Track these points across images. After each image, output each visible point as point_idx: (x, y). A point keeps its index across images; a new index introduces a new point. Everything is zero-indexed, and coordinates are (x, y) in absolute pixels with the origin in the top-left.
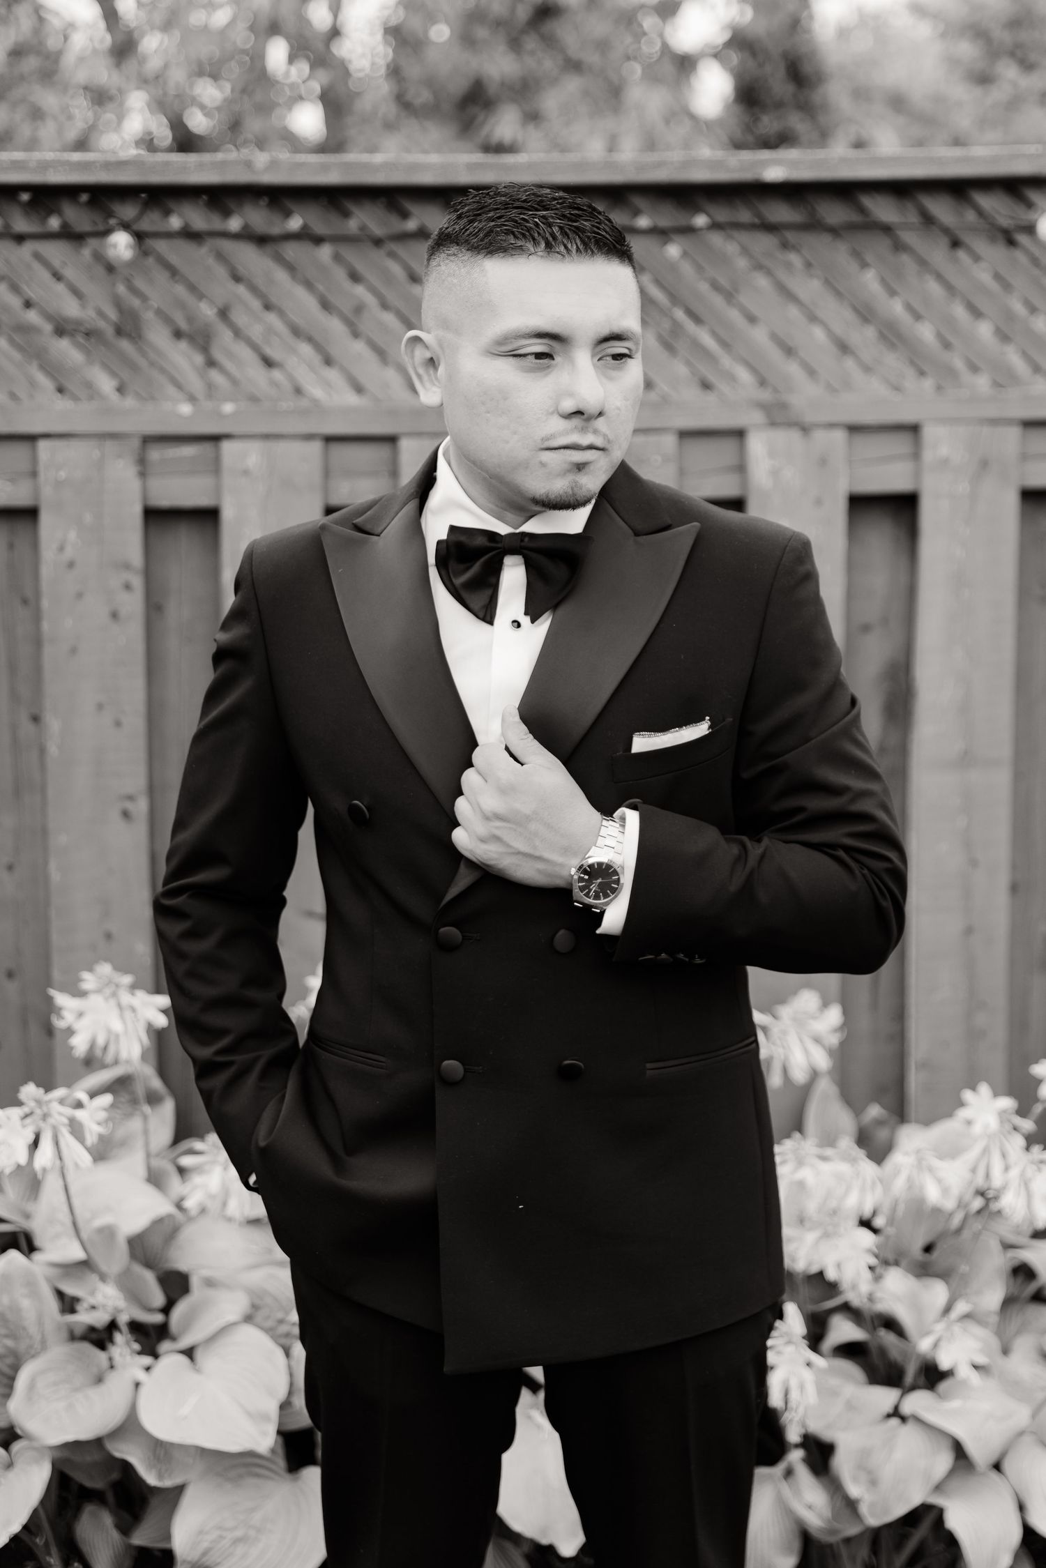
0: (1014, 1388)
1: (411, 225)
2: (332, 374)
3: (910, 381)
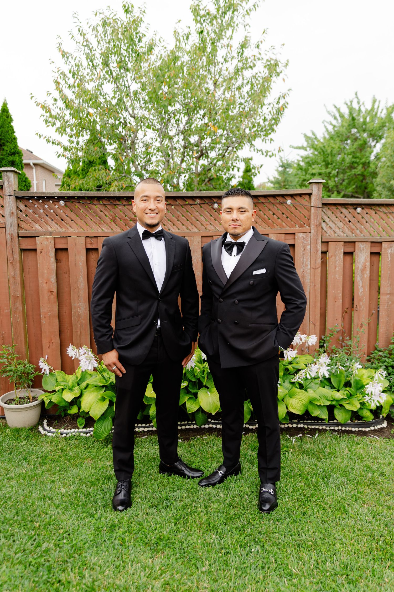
0: (285, 388)
1: (187, 203)
2: (174, 227)
3: (267, 228)
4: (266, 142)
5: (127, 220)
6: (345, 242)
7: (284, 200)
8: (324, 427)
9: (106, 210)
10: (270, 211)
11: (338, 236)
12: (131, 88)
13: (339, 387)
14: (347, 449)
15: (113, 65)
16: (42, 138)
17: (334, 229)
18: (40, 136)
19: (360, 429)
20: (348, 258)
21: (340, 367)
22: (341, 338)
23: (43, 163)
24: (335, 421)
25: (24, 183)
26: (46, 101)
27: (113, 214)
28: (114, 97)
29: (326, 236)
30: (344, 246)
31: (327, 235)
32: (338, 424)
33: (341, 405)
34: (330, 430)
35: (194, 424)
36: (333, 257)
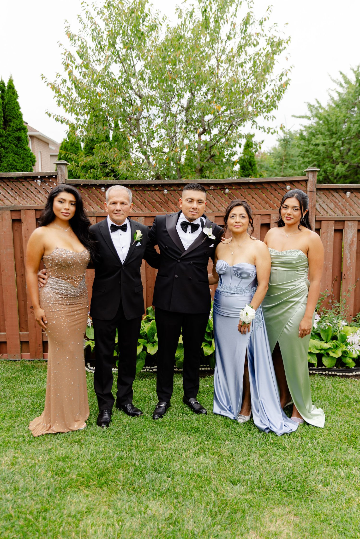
4: (268, 120)
5: (154, 203)
6: (335, 221)
7: (284, 186)
8: (314, 372)
9: (137, 195)
10: (272, 195)
11: (330, 216)
12: (136, 67)
13: (327, 340)
14: (331, 386)
15: (119, 45)
16: (52, 116)
17: (326, 210)
18: (50, 115)
19: (344, 374)
20: (338, 235)
21: (329, 324)
22: (330, 301)
23: (39, 135)
24: (324, 367)
25: (30, 159)
26: (55, 81)
27: (143, 198)
28: (120, 77)
29: (319, 216)
30: (335, 224)
31: (321, 215)
32: (325, 370)
33: (328, 354)
34: (319, 374)
35: (208, 367)
36: (325, 234)
